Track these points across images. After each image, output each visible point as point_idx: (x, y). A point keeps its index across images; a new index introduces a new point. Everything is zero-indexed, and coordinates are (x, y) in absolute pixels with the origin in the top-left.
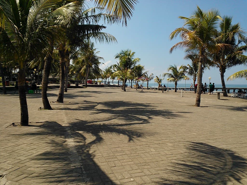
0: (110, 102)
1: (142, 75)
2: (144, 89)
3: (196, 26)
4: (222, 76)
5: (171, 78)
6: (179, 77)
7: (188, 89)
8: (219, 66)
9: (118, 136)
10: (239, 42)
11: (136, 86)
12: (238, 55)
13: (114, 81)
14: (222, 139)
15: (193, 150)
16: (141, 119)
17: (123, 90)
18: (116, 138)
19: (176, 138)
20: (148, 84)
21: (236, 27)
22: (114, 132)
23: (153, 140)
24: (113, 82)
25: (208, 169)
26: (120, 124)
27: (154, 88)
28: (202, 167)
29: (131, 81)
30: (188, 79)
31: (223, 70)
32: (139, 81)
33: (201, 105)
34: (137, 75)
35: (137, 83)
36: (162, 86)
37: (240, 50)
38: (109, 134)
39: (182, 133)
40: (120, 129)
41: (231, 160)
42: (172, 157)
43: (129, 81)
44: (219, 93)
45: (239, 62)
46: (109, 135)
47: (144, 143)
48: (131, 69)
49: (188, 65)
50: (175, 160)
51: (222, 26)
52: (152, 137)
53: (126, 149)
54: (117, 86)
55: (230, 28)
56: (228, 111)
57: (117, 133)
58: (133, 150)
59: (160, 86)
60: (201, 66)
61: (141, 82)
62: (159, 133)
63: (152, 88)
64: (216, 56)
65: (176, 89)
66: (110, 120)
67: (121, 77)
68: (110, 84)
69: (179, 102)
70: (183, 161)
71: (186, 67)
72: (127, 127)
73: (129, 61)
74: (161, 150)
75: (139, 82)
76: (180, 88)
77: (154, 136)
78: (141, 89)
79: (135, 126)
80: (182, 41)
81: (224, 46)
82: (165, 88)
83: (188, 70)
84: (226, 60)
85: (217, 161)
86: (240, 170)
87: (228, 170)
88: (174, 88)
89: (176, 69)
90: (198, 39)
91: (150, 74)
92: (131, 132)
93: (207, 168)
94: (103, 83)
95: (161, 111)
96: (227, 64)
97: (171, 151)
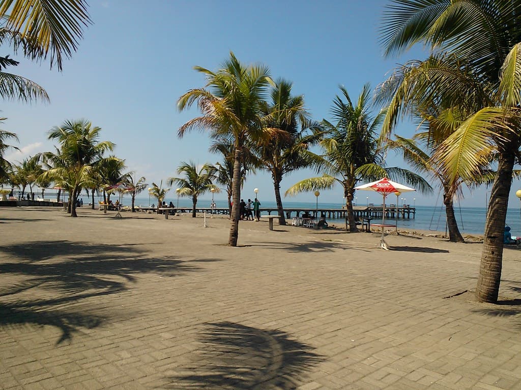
0: (29, 245)
1: (120, 179)
2: (123, 210)
3: (228, 90)
4: (277, 187)
5: (184, 189)
6: (200, 186)
7: (219, 211)
8: (270, 169)
9: (38, 330)
10: (304, 128)
11: (106, 203)
12: (302, 151)
13: (47, 191)
14: (269, 310)
15: (214, 340)
16: (105, 284)
17: (70, 214)
18: (32, 337)
19: (182, 319)
20: (133, 199)
21: (298, 102)
22: (29, 322)
23: (130, 330)
24: (43, 193)
25: (239, 379)
26: (48, 299)
27: (148, 209)
28: (228, 376)
29: (93, 192)
30: (218, 192)
31: (278, 177)
32: (113, 193)
33: (239, 242)
34: (107, 180)
35: (107, 198)
36: (166, 204)
37: (304, 143)
38: (10, 328)
39: (196, 306)
40: (45, 312)
41: (281, 352)
42: (168, 364)
43: (88, 192)
44: (271, 219)
45: (303, 163)
46: (12, 332)
47: (105, 341)
48: (92, 165)
49: (218, 164)
50: (174, 369)
51: (275, 96)
52: (128, 322)
53: (56, 364)
54: (54, 204)
55: (289, 102)
56: (285, 252)
57: (36, 324)
58: (73, 362)
59: (162, 204)
60: (239, 167)
61: (117, 194)
62: (147, 311)
63: (144, 209)
64: (266, 149)
65: (195, 211)
66: (20, 291)
67: (64, 182)
68: (35, 200)
69: (200, 239)
70: (190, 368)
71: (213, 167)
72: (68, 306)
73: (87, 148)
74: (144, 351)
75: (111, 195)
76: (203, 210)
77: (135, 319)
78: (118, 210)
79: (88, 301)
80: (201, 116)
81: (278, 132)
82: (172, 208)
83: (217, 174)
84: (283, 158)
85: (256, 359)
86: (295, 369)
87: (274, 373)
88: (192, 210)
89: (194, 170)
90: (233, 115)
91: (139, 179)
92: (77, 318)
93: (237, 377)
94: (15, 197)
95: (158, 260)
96: (284, 166)
97: (168, 350)
